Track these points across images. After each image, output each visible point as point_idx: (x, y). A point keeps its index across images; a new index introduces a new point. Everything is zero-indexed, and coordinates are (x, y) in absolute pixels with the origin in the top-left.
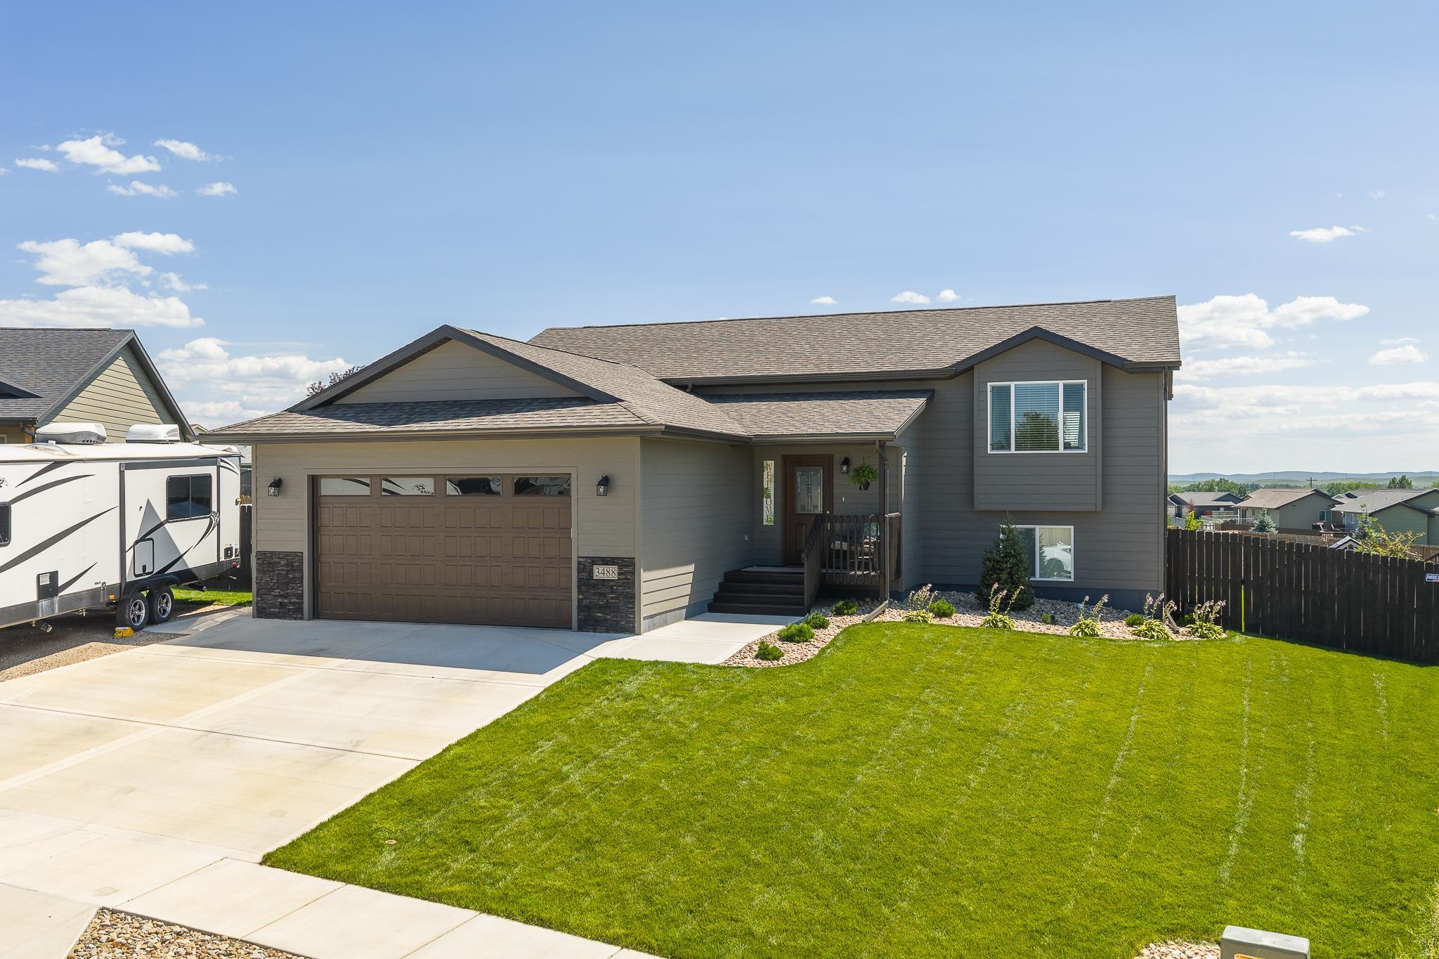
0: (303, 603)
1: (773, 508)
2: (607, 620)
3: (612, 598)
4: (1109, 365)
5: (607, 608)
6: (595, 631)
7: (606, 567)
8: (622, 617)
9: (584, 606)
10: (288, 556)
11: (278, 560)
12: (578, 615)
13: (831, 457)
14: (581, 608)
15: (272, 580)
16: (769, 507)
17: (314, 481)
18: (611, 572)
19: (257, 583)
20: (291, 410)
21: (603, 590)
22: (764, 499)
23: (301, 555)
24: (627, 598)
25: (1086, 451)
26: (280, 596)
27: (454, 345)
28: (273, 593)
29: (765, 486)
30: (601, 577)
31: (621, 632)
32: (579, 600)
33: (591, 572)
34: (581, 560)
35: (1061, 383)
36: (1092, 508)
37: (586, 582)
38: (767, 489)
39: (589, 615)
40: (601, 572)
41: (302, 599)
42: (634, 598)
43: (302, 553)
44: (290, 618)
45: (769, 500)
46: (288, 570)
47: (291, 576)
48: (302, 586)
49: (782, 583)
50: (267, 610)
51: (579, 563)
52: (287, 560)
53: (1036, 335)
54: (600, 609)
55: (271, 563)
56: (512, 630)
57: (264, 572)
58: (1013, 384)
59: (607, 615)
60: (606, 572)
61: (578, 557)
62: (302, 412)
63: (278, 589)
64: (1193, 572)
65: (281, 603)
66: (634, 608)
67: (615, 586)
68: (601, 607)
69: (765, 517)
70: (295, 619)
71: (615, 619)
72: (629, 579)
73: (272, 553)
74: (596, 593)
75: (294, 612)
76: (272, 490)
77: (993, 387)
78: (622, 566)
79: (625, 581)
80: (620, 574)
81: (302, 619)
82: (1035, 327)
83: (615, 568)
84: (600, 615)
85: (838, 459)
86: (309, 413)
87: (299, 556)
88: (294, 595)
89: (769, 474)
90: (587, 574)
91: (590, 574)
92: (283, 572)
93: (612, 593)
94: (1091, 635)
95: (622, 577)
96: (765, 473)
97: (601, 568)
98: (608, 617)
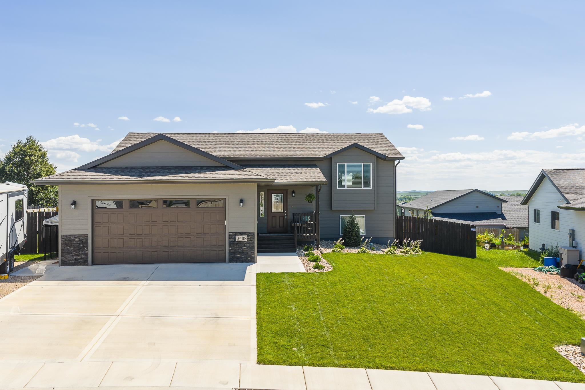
0: (88, 258)
1: (264, 210)
2: (242, 258)
3: (245, 249)
4: (380, 157)
5: (242, 253)
6: (236, 262)
7: (242, 236)
8: (249, 256)
9: (232, 253)
10: (80, 236)
11: (74, 239)
12: (229, 256)
13: (287, 191)
14: (230, 253)
15: (71, 248)
16: (262, 210)
17: (93, 201)
18: (244, 238)
19: (61, 250)
20: (77, 169)
21: (241, 246)
22: (260, 207)
23: (87, 236)
24: (251, 248)
25: (371, 188)
26: (75, 255)
27: (162, 142)
28: (71, 254)
29: (261, 202)
30: (240, 240)
31: (248, 262)
32: (229, 250)
33: (235, 238)
34: (230, 233)
35: (363, 164)
36: (373, 209)
37: (233, 242)
38: (261, 203)
39: (234, 256)
40: (239, 238)
41: (88, 256)
42: (254, 248)
43: (88, 235)
44: (81, 265)
45: (262, 207)
46: (80, 243)
47: (82, 246)
48: (88, 250)
49: (282, 240)
50: (68, 262)
51: (229, 235)
52: (79, 238)
53: (356, 146)
54: (239, 253)
55: (70, 240)
56: (198, 264)
57: (66, 245)
58: (346, 164)
59: (242, 255)
60: (242, 238)
61: (229, 233)
62: (84, 170)
63: (74, 252)
64: (402, 230)
65: (75, 258)
66: (254, 252)
67: (246, 244)
68: (240, 252)
69: (260, 214)
70: (84, 265)
71: (246, 257)
72: (252, 241)
73: (70, 235)
74: (237, 247)
75: (85, 262)
76: (73, 206)
77: (339, 164)
78: (249, 235)
79: (250, 241)
80: (248, 239)
81: (87, 265)
82: (355, 143)
83: (246, 236)
84: (239, 256)
85: (290, 191)
86: (88, 170)
87: (86, 236)
88: (83, 254)
89: (262, 197)
90: (233, 239)
91: (234, 239)
92: (77, 244)
93: (245, 246)
94: (394, 254)
95: (249, 240)
96: (261, 197)
97: (240, 237)
98: (243, 256)
